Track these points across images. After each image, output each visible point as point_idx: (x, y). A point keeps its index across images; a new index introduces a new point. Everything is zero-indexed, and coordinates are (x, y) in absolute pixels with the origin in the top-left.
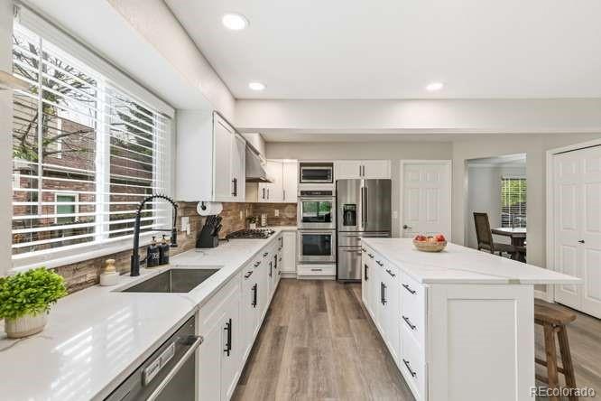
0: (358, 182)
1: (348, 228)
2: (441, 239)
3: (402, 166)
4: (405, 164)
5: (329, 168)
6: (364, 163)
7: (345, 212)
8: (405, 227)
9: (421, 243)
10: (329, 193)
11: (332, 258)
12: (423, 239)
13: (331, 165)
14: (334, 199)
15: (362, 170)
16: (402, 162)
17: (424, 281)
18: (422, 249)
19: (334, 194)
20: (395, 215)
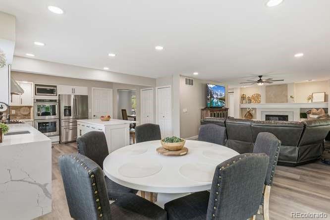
0: (69, 96)
1: (67, 117)
2: (109, 117)
3: (92, 90)
4: (94, 89)
5: (54, 88)
6: (74, 87)
7: (65, 110)
8: (94, 116)
9: (102, 118)
10: (56, 101)
11: (57, 132)
12: (103, 117)
13: (56, 87)
14: (58, 104)
15: (73, 91)
16: (93, 88)
17: (105, 126)
18: (102, 120)
19: (58, 101)
20: (90, 111)
